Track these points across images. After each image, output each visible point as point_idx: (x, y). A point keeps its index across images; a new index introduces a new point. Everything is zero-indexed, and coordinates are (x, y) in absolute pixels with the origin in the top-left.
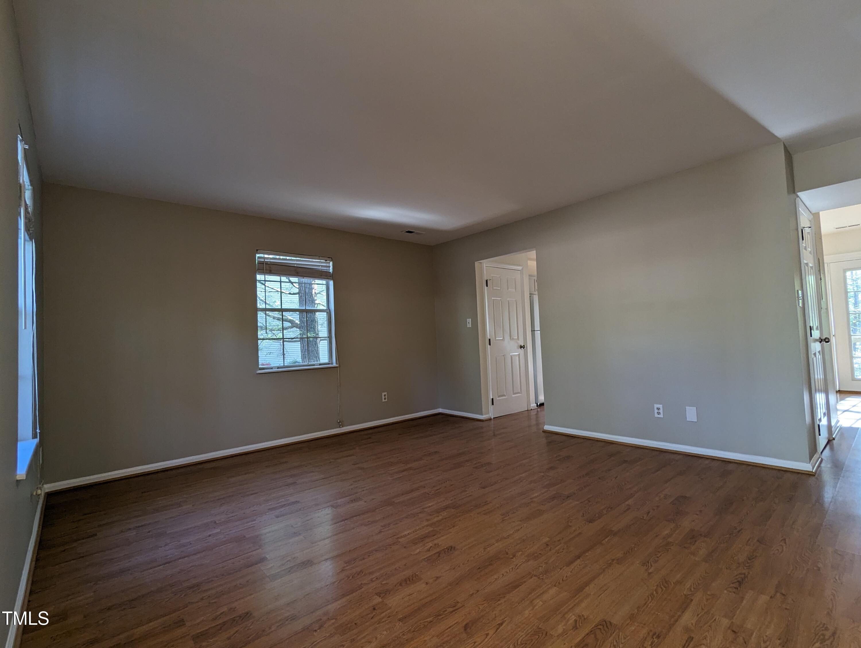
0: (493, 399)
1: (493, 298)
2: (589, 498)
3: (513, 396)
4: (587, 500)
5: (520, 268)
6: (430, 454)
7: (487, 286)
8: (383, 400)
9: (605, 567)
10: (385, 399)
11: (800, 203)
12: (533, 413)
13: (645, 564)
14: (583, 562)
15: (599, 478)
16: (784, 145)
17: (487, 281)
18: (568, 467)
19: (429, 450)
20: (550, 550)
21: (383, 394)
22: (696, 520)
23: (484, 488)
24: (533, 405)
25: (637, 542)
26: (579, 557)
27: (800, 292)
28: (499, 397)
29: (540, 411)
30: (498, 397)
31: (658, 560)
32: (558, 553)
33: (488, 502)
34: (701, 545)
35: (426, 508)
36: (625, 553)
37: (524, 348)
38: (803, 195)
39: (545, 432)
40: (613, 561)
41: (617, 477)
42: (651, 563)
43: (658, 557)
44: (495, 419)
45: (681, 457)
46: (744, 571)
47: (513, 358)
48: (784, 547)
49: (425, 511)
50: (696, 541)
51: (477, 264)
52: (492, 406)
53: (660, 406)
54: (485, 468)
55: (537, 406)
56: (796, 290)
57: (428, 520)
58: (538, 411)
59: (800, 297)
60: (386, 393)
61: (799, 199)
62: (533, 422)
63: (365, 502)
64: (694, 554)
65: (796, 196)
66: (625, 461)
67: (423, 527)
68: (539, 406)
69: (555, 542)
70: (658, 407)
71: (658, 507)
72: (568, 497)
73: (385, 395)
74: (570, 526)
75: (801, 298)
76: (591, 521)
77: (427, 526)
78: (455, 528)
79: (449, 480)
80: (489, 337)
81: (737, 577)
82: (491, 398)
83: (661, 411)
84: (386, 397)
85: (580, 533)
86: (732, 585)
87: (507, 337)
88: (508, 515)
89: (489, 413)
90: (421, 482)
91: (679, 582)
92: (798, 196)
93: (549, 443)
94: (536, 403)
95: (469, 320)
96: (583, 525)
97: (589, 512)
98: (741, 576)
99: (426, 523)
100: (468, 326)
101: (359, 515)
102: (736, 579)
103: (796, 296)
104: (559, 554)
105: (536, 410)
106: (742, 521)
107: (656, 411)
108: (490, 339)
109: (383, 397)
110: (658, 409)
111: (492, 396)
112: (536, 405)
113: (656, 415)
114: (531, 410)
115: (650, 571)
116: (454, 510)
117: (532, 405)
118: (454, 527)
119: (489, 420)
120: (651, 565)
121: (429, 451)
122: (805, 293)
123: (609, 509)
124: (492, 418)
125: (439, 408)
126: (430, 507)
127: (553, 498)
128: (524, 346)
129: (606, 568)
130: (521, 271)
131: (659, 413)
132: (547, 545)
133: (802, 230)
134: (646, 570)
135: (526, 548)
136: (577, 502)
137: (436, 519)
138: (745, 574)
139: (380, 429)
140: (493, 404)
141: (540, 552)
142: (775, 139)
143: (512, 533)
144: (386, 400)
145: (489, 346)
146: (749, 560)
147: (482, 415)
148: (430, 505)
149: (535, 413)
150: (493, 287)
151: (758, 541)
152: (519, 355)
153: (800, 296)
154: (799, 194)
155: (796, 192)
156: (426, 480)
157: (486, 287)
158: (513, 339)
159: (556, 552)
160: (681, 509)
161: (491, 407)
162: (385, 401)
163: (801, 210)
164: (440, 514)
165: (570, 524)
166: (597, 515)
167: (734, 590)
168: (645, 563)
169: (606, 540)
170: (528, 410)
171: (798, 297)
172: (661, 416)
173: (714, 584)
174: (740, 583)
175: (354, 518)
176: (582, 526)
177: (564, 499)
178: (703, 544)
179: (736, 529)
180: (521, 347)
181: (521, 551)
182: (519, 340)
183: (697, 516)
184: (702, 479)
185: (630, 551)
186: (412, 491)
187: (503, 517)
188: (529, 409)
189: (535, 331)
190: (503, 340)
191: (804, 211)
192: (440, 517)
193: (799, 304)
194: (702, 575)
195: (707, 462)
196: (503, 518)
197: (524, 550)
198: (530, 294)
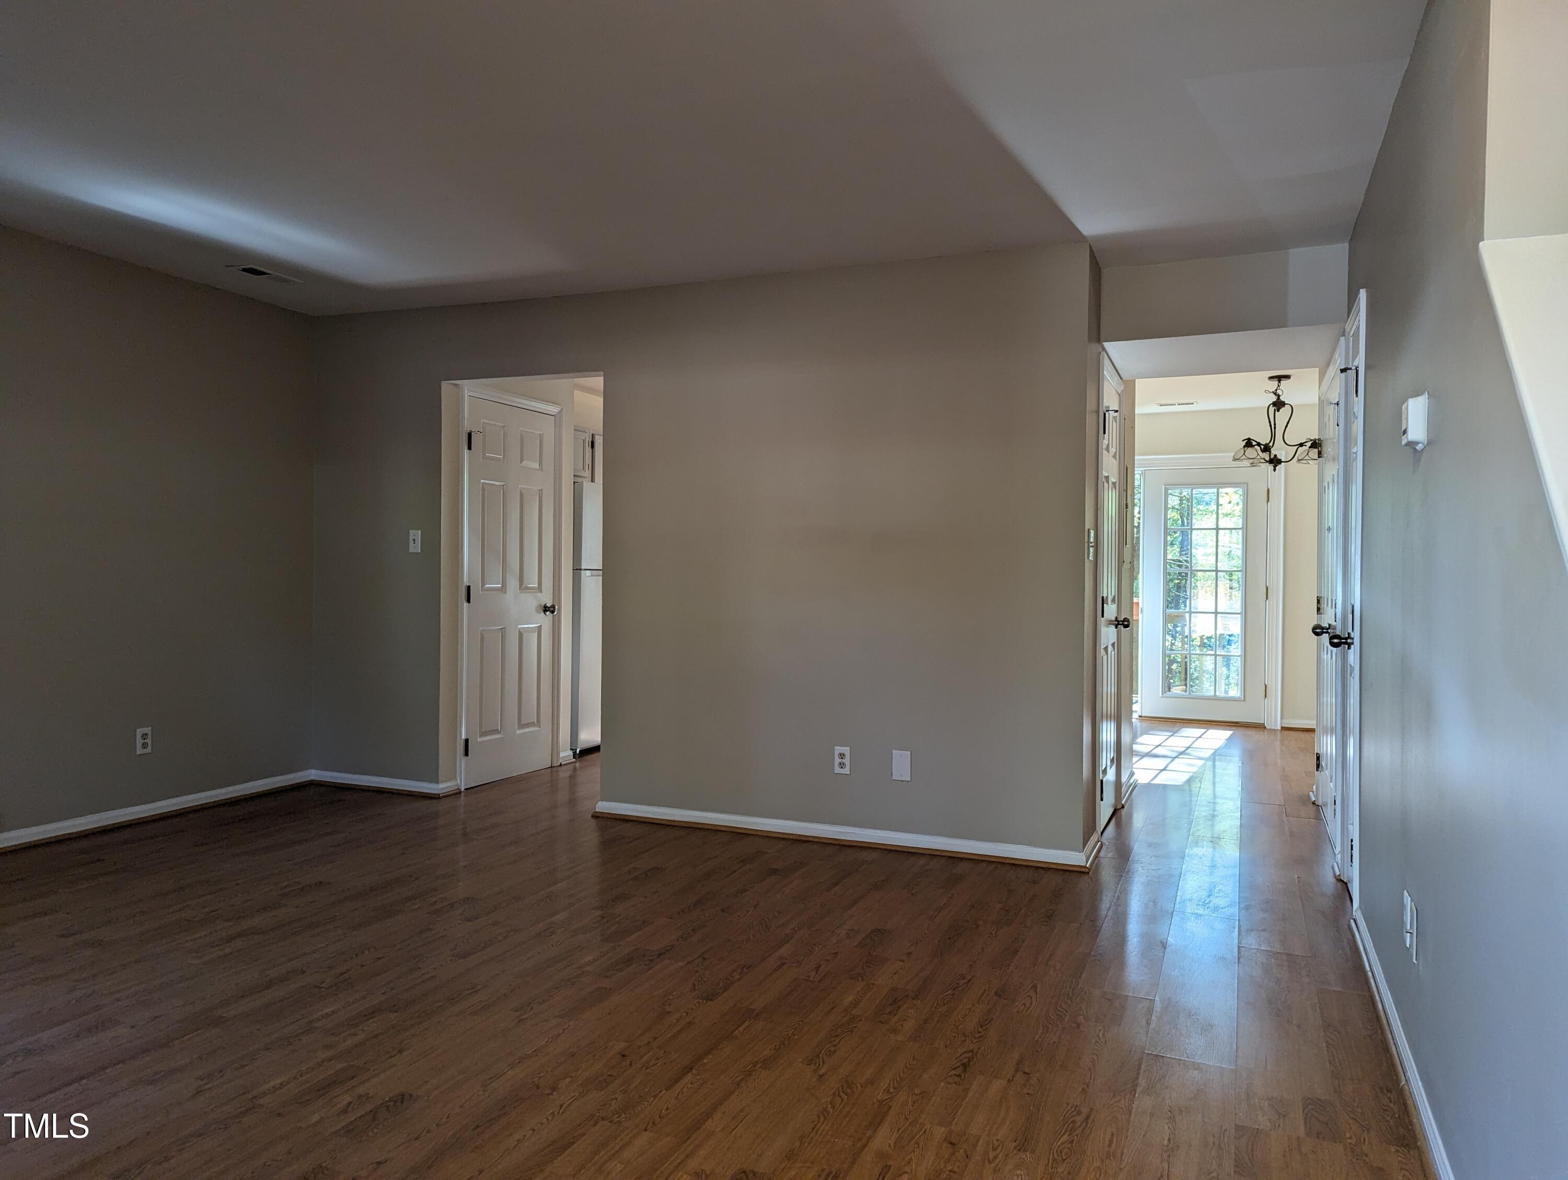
0: (467, 741)
1: (482, 481)
2: (703, 953)
3: (518, 732)
4: (700, 957)
5: (554, 409)
6: (302, 889)
7: (470, 448)
8: (139, 751)
9: (740, 1078)
10: (144, 746)
11: (1106, 362)
12: (564, 774)
13: (814, 1062)
14: (698, 1077)
15: (723, 911)
16: (1091, 248)
17: (470, 435)
18: (655, 893)
19: (297, 880)
20: (630, 1065)
21: (140, 732)
22: (900, 971)
23: (464, 957)
24: (566, 754)
25: (799, 1024)
26: (690, 1069)
27: (1092, 534)
28: (484, 734)
29: (581, 768)
30: (481, 736)
31: (835, 1051)
32: (646, 1069)
33: (479, 987)
34: (907, 1014)
35: (318, 1019)
36: (777, 1047)
37: (553, 612)
38: (1111, 347)
39: (597, 816)
40: (755, 1066)
41: (757, 905)
42: (823, 1058)
43: (835, 1046)
44: (469, 791)
45: (874, 855)
46: (972, 1047)
47: (525, 635)
48: (1034, 1000)
49: (317, 1028)
50: (899, 1007)
51: (446, 387)
52: (464, 759)
53: (846, 750)
54: (460, 911)
55: (574, 758)
56: (1086, 529)
57: (328, 1047)
58: (575, 769)
59: (1091, 543)
60: (148, 730)
61: (1105, 355)
62: (562, 796)
63: (133, 1027)
64: (895, 1031)
65: (1100, 349)
66: (774, 872)
67: (320, 1064)
68: (577, 756)
69: (640, 1047)
70: (842, 752)
71: (836, 954)
72: (660, 955)
73: (144, 736)
74: (669, 1012)
75: (1093, 544)
76: (710, 998)
77: (330, 1059)
78: (404, 1053)
79: (369, 949)
80: (466, 581)
81: (961, 1058)
82: (463, 737)
83: (847, 761)
84: (149, 741)
85: (690, 1024)
86: (953, 1072)
87: (513, 583)
88: (532, 1009)
89: (454, 778)
90: (290, 960)
91: (872, 1082)
92: (1104, 349)
93: (606, 844)
94: (571, 749)
95: (416, 535)
96: (694, 1007)
97: (705, 979)
98: (967, 1055)
99: (323, 1055)
100: (412, 550)
101: (122, 1061)
102: (960, 1061)
103: (1086, 540)
104: (648, 1070)
105: (571, 767)
106: (975, 962)
107: (837, 760)
108: (469, 587)
109: (139, 741)
110: (842, 756)
111: (467, 731)
112: (571, 753)
113: (838, 770)
114: (561, 765)
115: (822, 1071)
116: (395, 1014)
117: (562, 755)
118: (400, 1051)
119: (457, 794)
120: (823, 1061)
121: (299, 883)
122: (1100, 537)
123: (745, 970)
124: (463, 790)
125: (311, 769)
126: (328, 1015)
127: (628, 961)
128: (553, 606)
129: (742, 1079)
130: (557, 418)
131: (842, 765)
132: (624, 1056)
133: (1105, 414)
134: (815, 1071)
135: (578, 1070)
136: (681, 964)
137: (350, 1042)
138: (972, 1051)
139: (127, 834)
140: (466, 754)
141: (609, 1073)
142: (1075, 235)
143: (543, 1043)
144: (149, 750)
145: (466, 604)
146: (981, 1026)
147: (437, 782)
148: (327, 1011)
149: (568, 774)
150: (484, 454)
151: (996, 994)
152: (540, 628)
153: (1092, 540)
154: (1106, 344)
155: (1101, 341)
156: (305, 954)
157: (466, 451)
158: (528, 588)
159: (642, 1067)
160: (874, 954)
161: (462, 761)
162: (145, 751)
163: (1107, 372)
164: (361, 1027)
165: (668, 1008)
166: (721, 984)
167: (957, 1079)
168: (812, 1060)
169: (741, 1029)
170: (551, 767)
171: (1089, 542)
172: (846, 771)
173: (925, 1076)
174: (965, 1066)
175: (108, 1071)
176: (692, 1009)
177: (652, 960)
178: (910, 1011)
179: (964, 978)
180: (546, 609)
181: (570, 1077)
182: (541, 592)
183: (902, 963)
184: (913, 894)
185: (786, 1043)
186: (268, 986)
187: (518, 1013)
188: (555, 764)
189: (581, 569)
190: (503, 589)
191: (1111, 376)
192: (361, 1037)
193: (1088, 558)
194: (908, 1065)
195: (922, 861)
196: (518, 1016)
197: (573, 1075)
198: (574, 476)
